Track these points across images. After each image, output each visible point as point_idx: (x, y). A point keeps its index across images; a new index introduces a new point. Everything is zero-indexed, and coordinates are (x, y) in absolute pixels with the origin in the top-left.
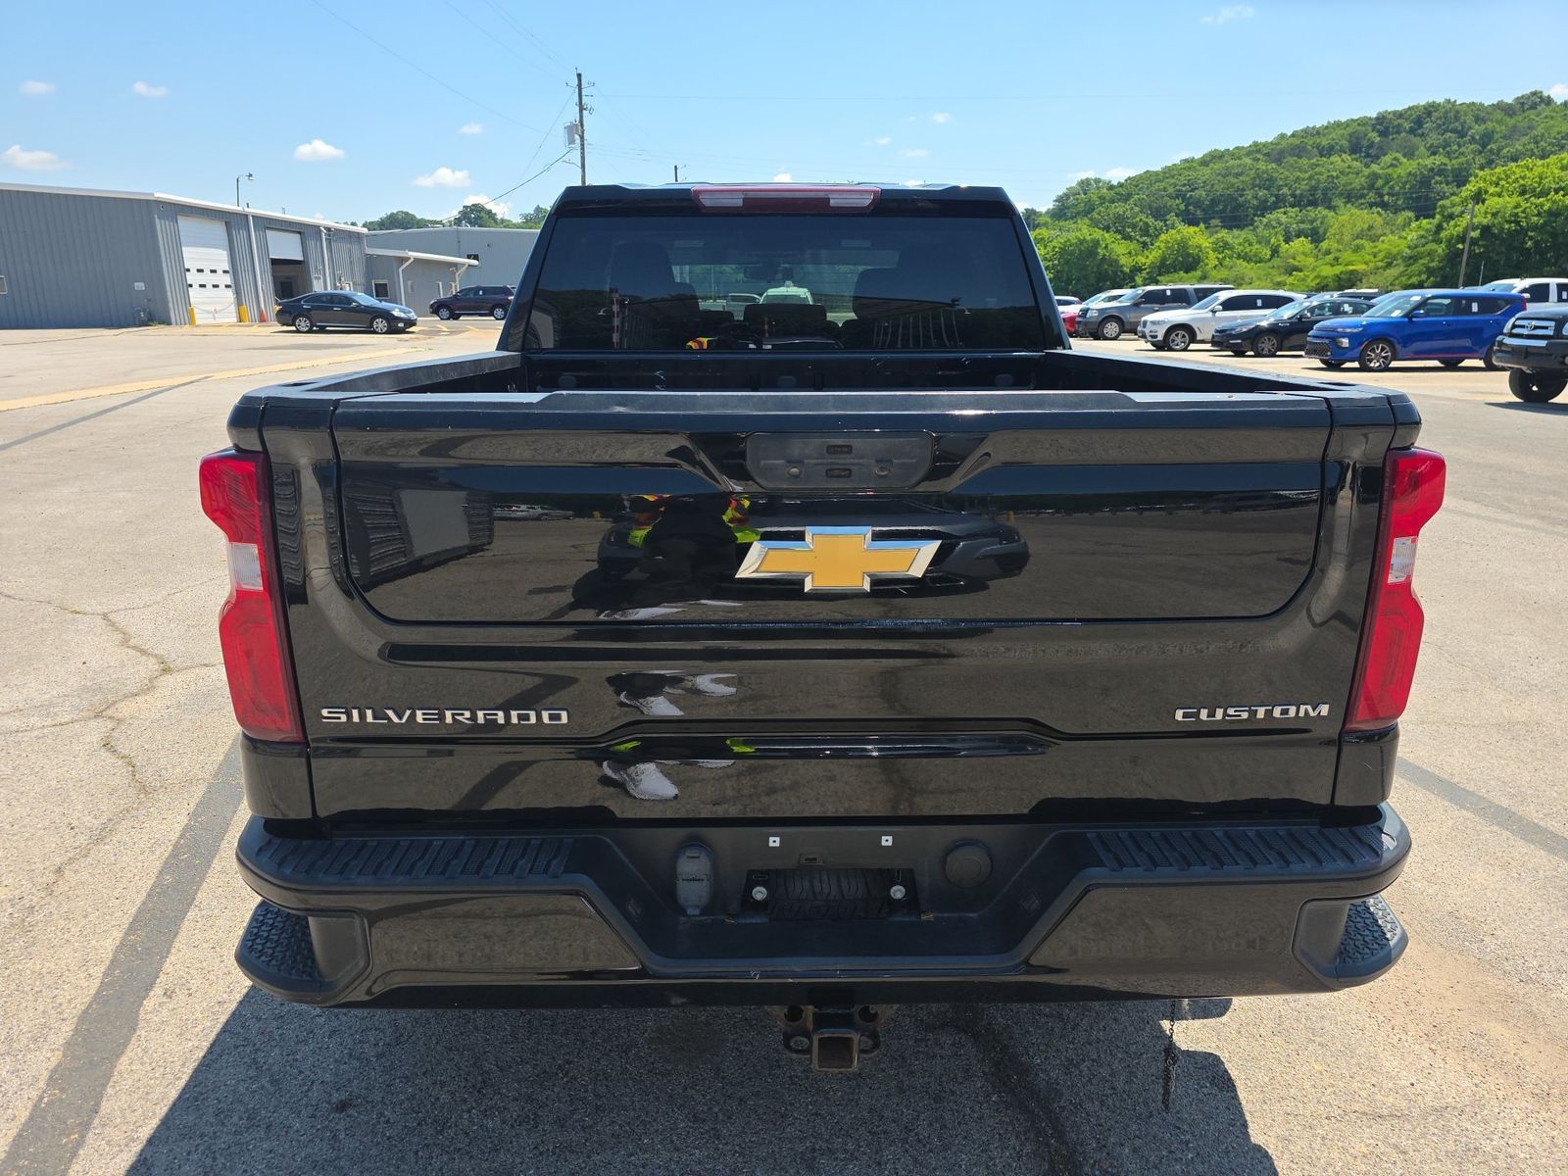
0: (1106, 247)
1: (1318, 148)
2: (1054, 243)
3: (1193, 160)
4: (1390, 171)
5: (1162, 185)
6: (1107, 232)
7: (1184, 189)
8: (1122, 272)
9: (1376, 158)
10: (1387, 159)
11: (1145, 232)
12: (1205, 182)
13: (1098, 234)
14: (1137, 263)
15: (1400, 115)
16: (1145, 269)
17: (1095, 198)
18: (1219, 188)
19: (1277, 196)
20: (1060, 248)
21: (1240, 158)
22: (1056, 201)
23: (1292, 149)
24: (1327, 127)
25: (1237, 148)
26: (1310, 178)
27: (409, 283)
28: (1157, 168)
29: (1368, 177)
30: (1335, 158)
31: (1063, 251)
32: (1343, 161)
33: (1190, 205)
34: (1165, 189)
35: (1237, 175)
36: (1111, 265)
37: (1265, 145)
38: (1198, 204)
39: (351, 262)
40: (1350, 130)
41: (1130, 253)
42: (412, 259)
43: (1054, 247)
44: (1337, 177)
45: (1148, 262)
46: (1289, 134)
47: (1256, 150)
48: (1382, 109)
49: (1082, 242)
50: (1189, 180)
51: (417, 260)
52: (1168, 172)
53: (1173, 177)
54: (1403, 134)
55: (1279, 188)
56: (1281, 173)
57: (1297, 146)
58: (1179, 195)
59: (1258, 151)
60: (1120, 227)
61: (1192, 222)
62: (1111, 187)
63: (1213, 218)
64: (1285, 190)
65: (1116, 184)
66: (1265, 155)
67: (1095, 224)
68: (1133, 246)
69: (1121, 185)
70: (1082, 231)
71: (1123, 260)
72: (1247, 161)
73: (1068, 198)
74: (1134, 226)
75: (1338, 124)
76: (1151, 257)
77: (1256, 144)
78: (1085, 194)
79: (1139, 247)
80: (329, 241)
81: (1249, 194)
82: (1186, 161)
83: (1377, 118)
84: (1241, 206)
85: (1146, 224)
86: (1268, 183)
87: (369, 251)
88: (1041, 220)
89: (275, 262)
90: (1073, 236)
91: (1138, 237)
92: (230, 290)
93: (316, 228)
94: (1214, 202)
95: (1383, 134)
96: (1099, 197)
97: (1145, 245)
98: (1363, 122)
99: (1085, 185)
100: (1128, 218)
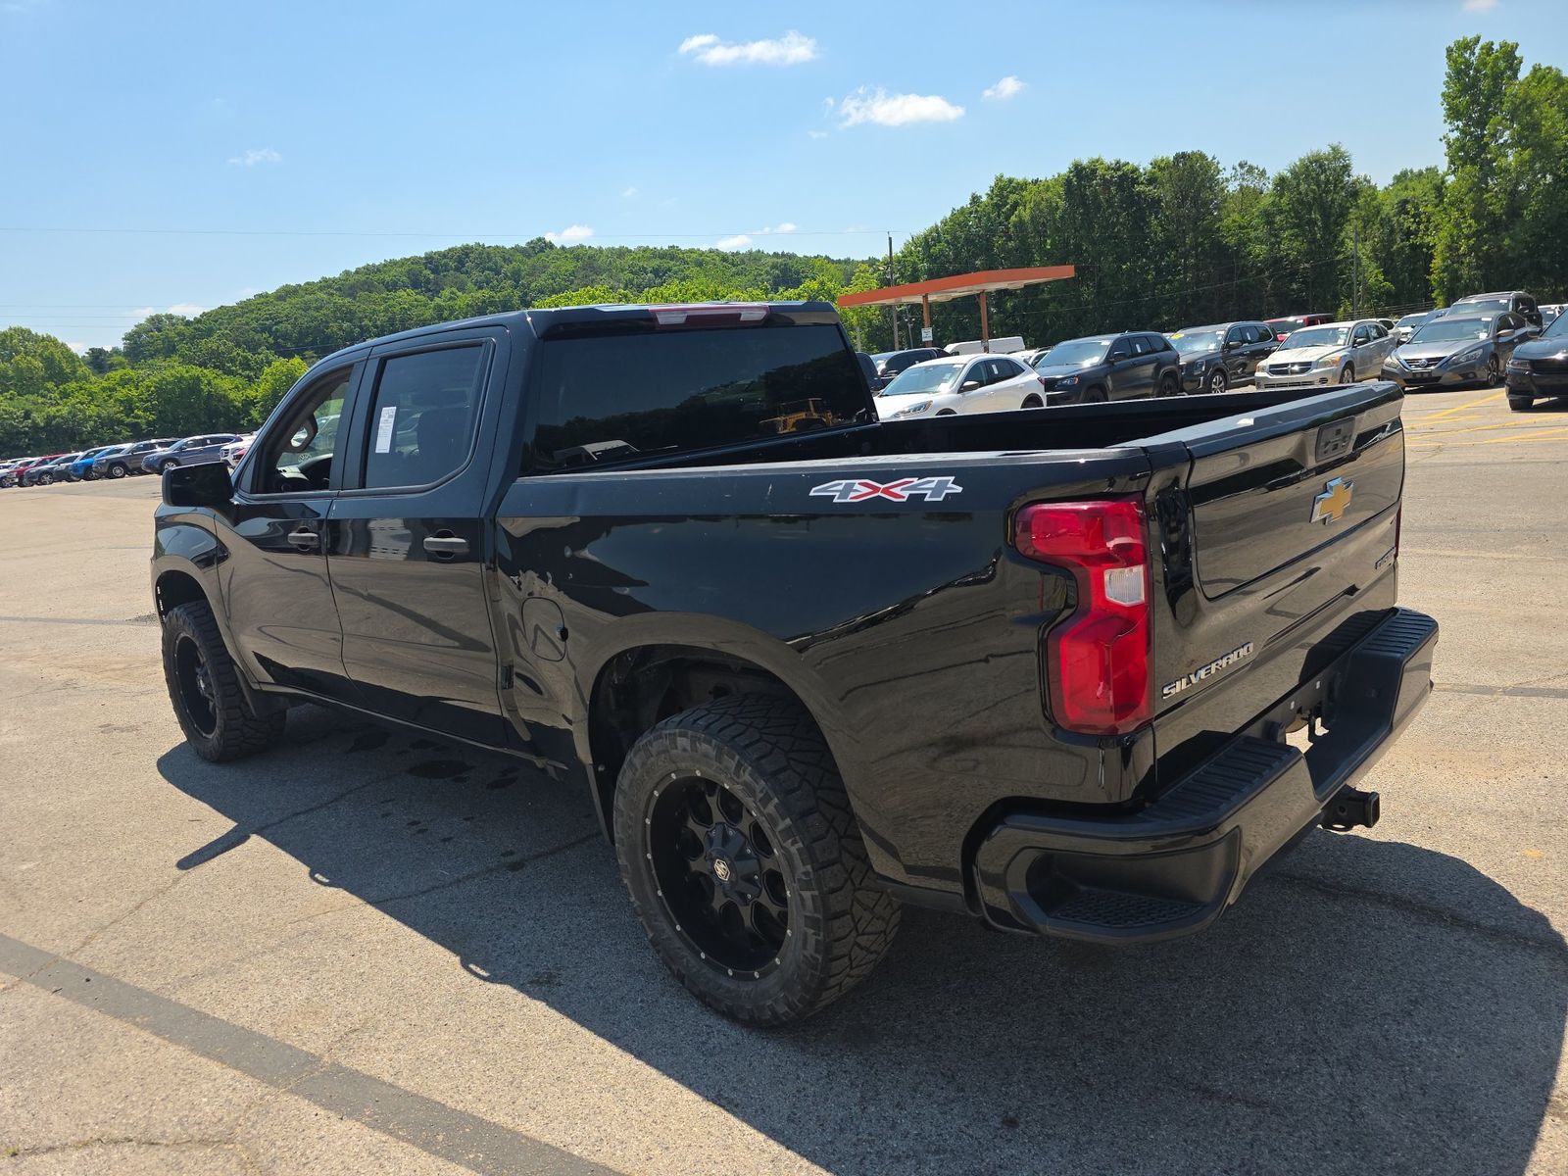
0: (209, 383)
1: (383, 283)
2: (147, 382)
3: (267, 295)
4: (451, 303)
5: (244, 320)
6: (206, 368)
7: (268, 323)
8: (234, 407)
9: (437, 292)
10: (446, 293)
11: (246, 365)
12: (287, 316)
13: (196, 371)
14: (247, 397)
15: (444, 255)
16: (258, 402)
17: (172, 334)
18: (304, 321)
19: (361, 327)
20: (155, 387)
21: (313, 293)
22: (123, 339)
23: (362, 285)
24: (385, 265)
25: (307, 283)
26: (386, 310)
28: (231, 303)
29: (435, 309)
30: (401, 293)
31: (160, 390)
32: (408, 295)
33: (278, 338)
34: (247, 324)
35: (317, 309)
36: (220, 401)
37: (334, 280)
38: (286, 337)
40: (406, 268)
41: (237, 387)
43: (148, 387)
44: (409, 310)
45: (260, 396)
46: (353, 270)
47: (326, 285)
48: (428, 251)
49: (181, 379)
50: (270, 315)
52: (245, 307)
53: (252, 311)
54: (452, 272)
55: (361, 319)
56: (361, 305)
57: (365, 282)
58: (264, 329)
59: (330, 287)
60: (218, 361)
61: (289, 355)
62: (188, 323)
63: (306, 350)
64: (366, 322)
65: (192, 319)
66: (336, 290)
67: (187, 360)
68: (238, 380)
69: (198, 321)
70: (174, 370)
71: (232, 395)
72: (322, 295)
73: (140, 337)
74: (232, 361)
75: (393, 263)
76: (260, 390)
77: (325, 280)
78: (159, 330)
79: (244, 381)
81: (334, 326)
82: (260, 296)
83: (426, 258)
84: (329, 337)
85: (246, 358)
86: (349, 315)
88: (116, 359)
90: (167, 374)
91: (240, 371)
94: (303, 334)
95: (435, 271)
96: (178, 334)
97: (250, 379)
98: (415, 261)
99: (156, 322)
100: (224, 353)
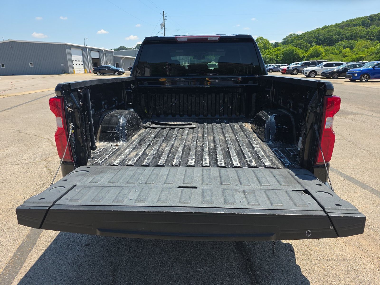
0: (296, 51)
1: (353, 25)
2: (282, 50)
3: (319, 28)
4: (372, 30)
5: (311, 35)
6: (296, 47)
7: (317, 36)
8: (300, 58)
9: (369, 27)
10: (372, 27)
11: (306, 47)
12: (322, 34)
13: (294, 48)
14: (304, 55)
15: (376, 15)
16: (306, 57)
17: (293, 39)
18: (326, 36)
19: (342, 37)
20: (284, 52)
21: (332, 28)
22: (283, 40)
23: (346, 25)
24: (356, 19)
25: (331, 25)
26: (351, 32)
27: (124, 63)
28: (310, 31)
29: (366, 32)
30: (358, 27)
31: (285, 53)
32: (360, 28)
33: (318, 40)
34: (312, 36)
35: (331, 32)
36: (297, 56)
37: (339, 24)
38: (320, 40)
39: (110, 58)
40: (362, 20)
41: (302, 53)
42: (124, 58)
43: (282, 51)
44: (358, 32)
45: (307, 55)
46: (346, 21)
47: (337, 25)
48: (371, 14)
49: (289, 50)
50: (318, 34)
51: (125, 58)
52: (313, 32)
53: (314, 33)
54: (377, 20)
55: (343, 35)
56: (343, 31)
57: (348, 24)
58: (316, 38)
59: (337, 26)
60: (300, 46)
61: (319, 44)
62: (298, 36)
63: (325, 43)
64: (344, 36)
65: (299, 35)
66: (339, 27)
67: (293, 45)
68: (303, 51)
69: (300, 35)
70: (290, 47)
71: (300, 55)
72: (334, 28)
73: (286, 39)
74: (303, 46)
75: (359, 18)
76: (308, 54)
77: (336, 24)
78: (291, 38)
79: (304, 51)
80: (105, 53)
81: (334, 37)
82: (318, 29)
83: (369, 16)
84: (332, 40)
85: (307, 45)
86: (339, 34)
87: (114, 56)
88: (280, 45)
89: (93, 59)
90: (287, 49)
91: (304, 49)
92: (83, 65)
93: (102, 50)
94: (325, 39)
95: (371, 20)
96: (295, 39)
97: (306, 51)
98: (366, 17)
99: (291, 35)
100: (302, 44)
